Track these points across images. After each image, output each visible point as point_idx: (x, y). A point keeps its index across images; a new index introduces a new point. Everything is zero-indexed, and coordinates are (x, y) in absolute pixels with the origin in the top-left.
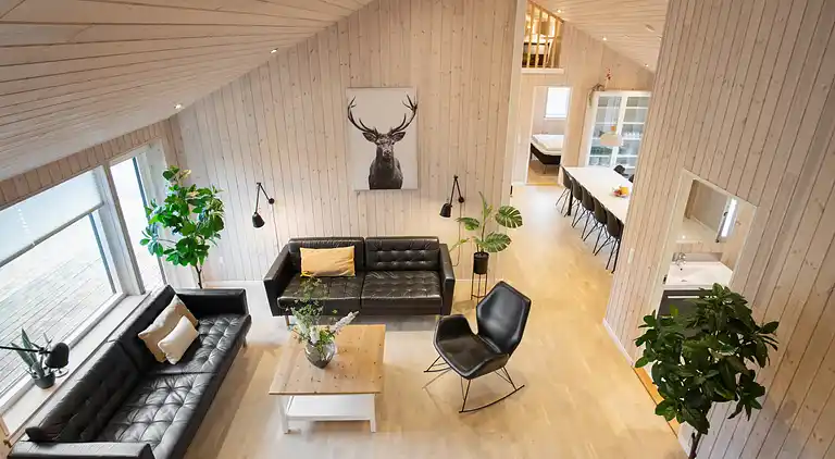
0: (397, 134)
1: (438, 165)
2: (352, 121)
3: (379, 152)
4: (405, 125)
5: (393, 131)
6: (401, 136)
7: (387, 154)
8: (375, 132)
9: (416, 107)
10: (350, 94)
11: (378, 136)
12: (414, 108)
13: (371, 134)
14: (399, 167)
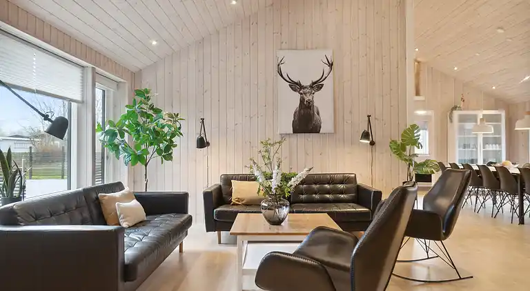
0: (317, 86)
1: (351, 112)
2: (282, 76)
3: (302, 101)
4: (323, 78)
5: (314, 83)
6: (320, 87)
7: (309, 102)
8: (298, 84)
9: (332, 64)
10: (281, 54)
11: (302, 87)
12: (331, 65)
13: (296, 86)
14: (318, 114)
